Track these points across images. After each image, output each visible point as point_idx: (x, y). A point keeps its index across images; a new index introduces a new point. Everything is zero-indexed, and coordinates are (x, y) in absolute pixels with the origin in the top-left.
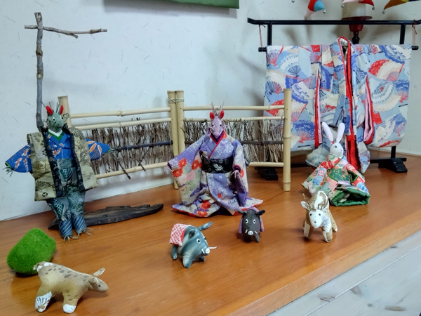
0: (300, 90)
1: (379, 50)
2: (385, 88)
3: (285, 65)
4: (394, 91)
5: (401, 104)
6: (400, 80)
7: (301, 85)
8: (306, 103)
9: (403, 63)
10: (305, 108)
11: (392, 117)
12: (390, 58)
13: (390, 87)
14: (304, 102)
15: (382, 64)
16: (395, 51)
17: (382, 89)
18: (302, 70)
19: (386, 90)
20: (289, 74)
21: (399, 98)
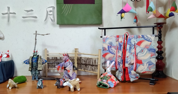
0: (112, 50)
1: (141, 37)
2: (144, 51)
3: (108, 42)
4: (147, 52)
5: (151, 57)
6: (150, 48)
7: (113, 48)
8: (115, 54)
9: (151, 42)
10: (114, 56)
11: (147, 62)
12: (146, 40)
13: (146, 50)
14: (114, 54)
15: (142, 42)
16: (148, 37)
17: (142, 51)
18: (113, 44)
19: (144, 52)
20: (109, 45)
21: (150, 55)
